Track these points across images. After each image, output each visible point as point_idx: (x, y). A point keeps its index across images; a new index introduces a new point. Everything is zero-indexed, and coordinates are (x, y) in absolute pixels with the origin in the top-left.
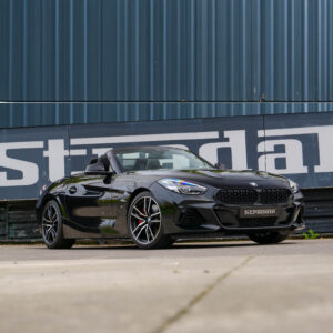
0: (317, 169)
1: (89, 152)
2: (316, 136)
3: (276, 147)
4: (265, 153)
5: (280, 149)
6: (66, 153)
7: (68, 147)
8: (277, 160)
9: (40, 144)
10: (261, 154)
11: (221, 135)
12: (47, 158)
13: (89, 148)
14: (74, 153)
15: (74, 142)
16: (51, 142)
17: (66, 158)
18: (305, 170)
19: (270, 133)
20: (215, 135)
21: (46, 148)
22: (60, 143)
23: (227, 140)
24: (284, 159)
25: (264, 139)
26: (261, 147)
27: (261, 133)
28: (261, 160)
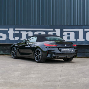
0: (78, 40)
1: (20, 32)
2: (78, 31)
4: (65, 35)
5: (69, 34)
6: (14, 32)
7: (14, 30)
8: (68, 37)
9: (7, 29)
10: (64, 35)
11: (54, 30)
13: (20, 31)
14: (16, 32)
15: (16, 29)
16: (10, 29)
18: (75, 40)
19: (66, 30)
20: (52, 30)
21: (9, 30)
22: (13, 29)
23: (55, 31)
24: (70, 37)
25: (65, 31)
26: (64, 33)
27: (64, 30)
28: (64, 37)
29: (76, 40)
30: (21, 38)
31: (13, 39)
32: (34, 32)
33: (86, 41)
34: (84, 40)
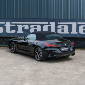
0: (72, 33)
1: (16, 25)
2: (72, 25)
3: (62, 27)
4: (59, 28)
5: (63, 27)
6: (10, 25)
7: (11, 24)
8: (62, 30)
9: (4, 23)
11: (49, 23)
12: (6, 26)
14: (12, 25)
16: (7, 22)
17: (10, 26)
18: (68, 33)
19: (61, 23)
20: (47, 23)
22: (9, 23)
23: (50, 24)
24: (64, 30)
25: (59, 25)
26: (58, 27)
27: (58, 23)
28: (58, 30)
29: (70, 33)
30: (18, 31)
31: (10, 32)
32: (29, 25)
33: (79, 34)
34: (77, 33)
